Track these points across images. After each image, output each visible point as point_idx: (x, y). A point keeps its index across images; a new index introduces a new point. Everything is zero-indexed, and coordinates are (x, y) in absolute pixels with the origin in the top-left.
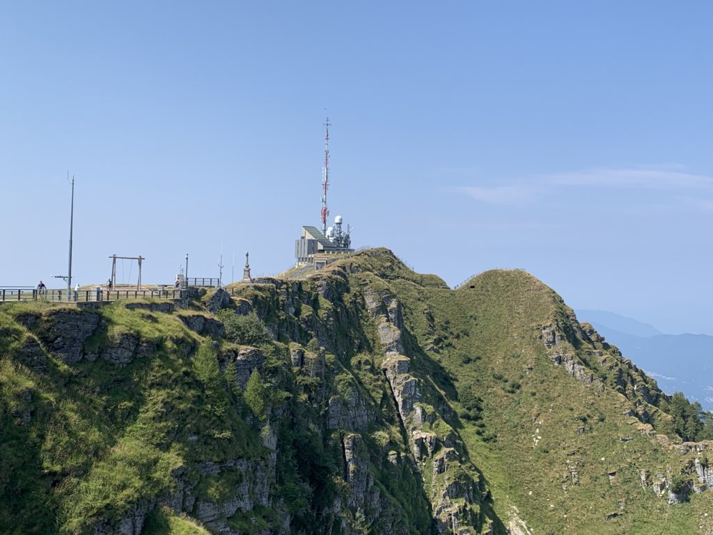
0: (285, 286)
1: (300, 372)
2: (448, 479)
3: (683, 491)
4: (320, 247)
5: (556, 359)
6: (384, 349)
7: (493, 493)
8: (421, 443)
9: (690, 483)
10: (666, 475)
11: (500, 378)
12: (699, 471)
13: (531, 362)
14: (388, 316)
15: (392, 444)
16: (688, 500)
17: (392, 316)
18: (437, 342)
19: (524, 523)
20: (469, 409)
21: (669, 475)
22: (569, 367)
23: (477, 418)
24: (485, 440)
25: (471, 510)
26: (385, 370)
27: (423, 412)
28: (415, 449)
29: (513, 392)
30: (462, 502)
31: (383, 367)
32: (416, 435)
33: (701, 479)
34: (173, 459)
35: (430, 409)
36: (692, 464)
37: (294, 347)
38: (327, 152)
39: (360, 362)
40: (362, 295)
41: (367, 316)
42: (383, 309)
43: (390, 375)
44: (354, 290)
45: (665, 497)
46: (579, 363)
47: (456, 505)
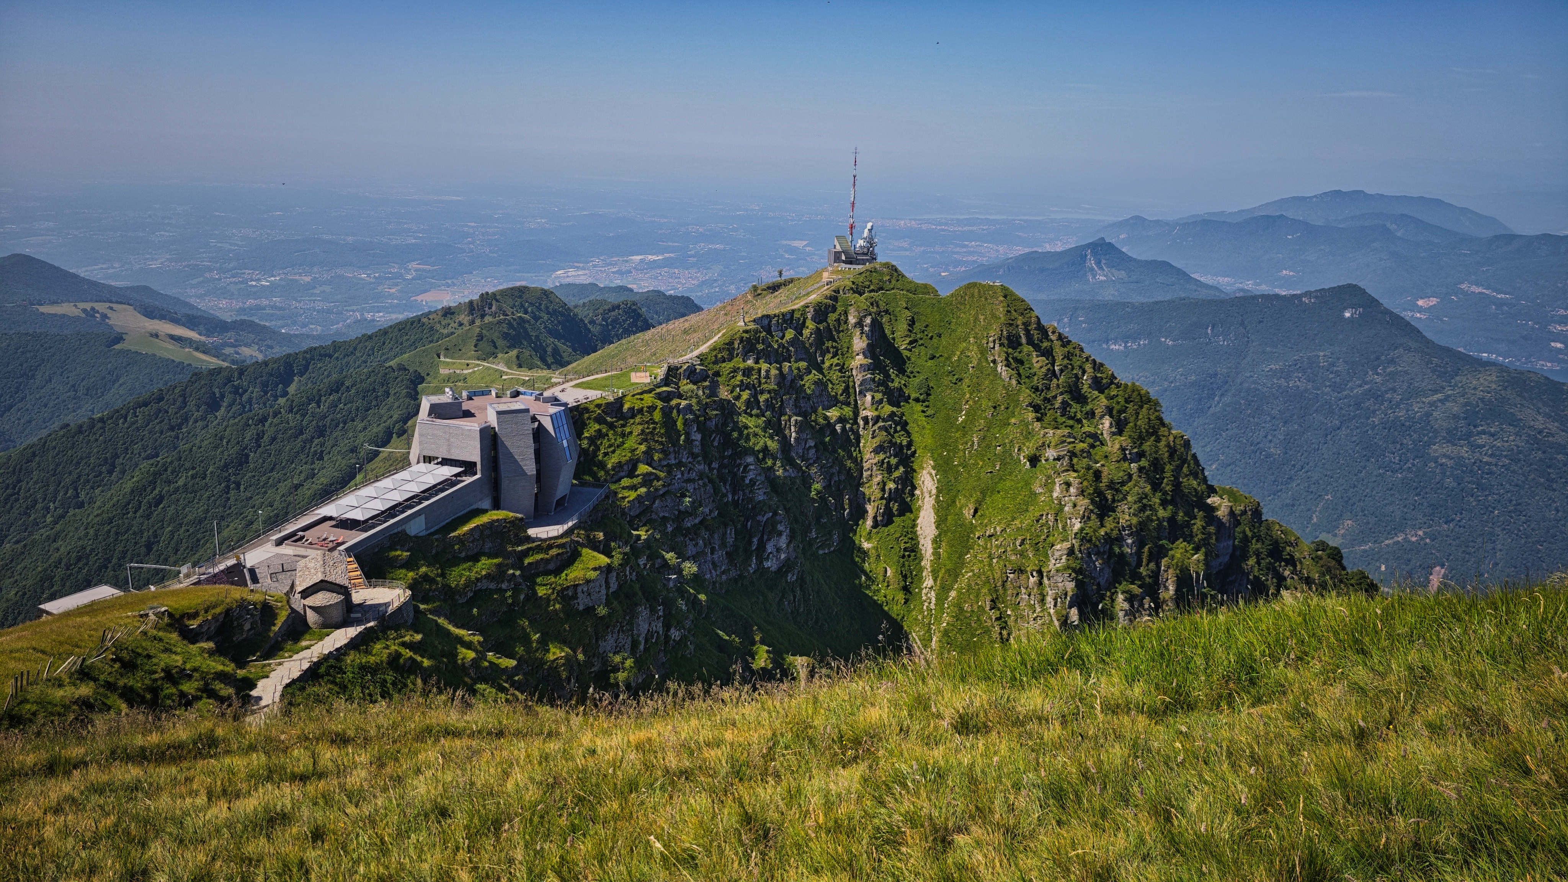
0: (776, 319)
1: (766, 383)
2: (876, 442)
4: (843, 258)
6: (855, 354)
7: (918, 452)
8: (866, 419)
13: (975, 363)
14: (862, 330)
15: (842, 420)
17: (867, 329)
18: (911, 343)
19: (933, 472)
20: (921, 394)
23: (924, 401)
24: (926, 417)
25: (889, 462)
26: (852, 369)
27: (873, 398)
28: (861, 423)
29: (956, 384)
30: (882, 456)
31: (851, 367)
32: (864, 413)
35: (879, 396)
38: (855, 177)
39: (832, 365)
40: (846, 313)
41: (847, 329)
42: (860, 324)
43: (854, 373)
44: (840, 309)
47: (877, 459)
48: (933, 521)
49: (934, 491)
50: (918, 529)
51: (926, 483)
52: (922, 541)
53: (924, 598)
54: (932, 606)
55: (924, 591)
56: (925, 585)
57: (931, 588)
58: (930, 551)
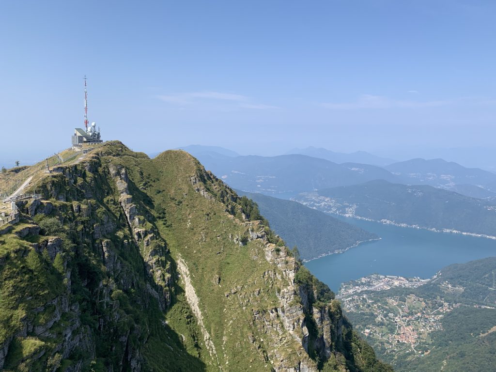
0: (68, 170)
1: (79, 215)
2: (151, 248)
3: (245, 241)
4: (85, 140)
5: (197, 190)
6: (119, 192)
7: (171, 249)
8: (139, 234)
9: (247, 238)
10: (238, 236)
11: (173, 199)
12: (250, 233)
13: (186, 191)
14: (121, 177)
15: (125, 237)
16: (246, 244)
17: (123, 176)
18: (144, 185)
19: (183, 260)
20: (160, 214)
21: (240, 235)
22: (202, 193)
23: (163, 218)
24: (167, 227)
25: (161, 260)
26: (121, 202)
27: (139, 219)
28: (136, 237)
29: (179, 205)
30: (157, 257)
31: (119, 201)
32: (136, 230)
33: (251, 236)
34: (21, 313)
35: (142, 218)
36: (248, 230)
37: (75, 204)
38: (86, 92)
39: (108, 200)
40: (107, 167)
41: (111, 177)
42: (118, 173)
43: (123, 204)
44: (104, 165)
45: (238, 244)
46: (206, 191)
47: (155, 259)
48: (194, 292)
49: (188, 273)
50: (188, 300)
51: (182, 268)
52: (193, 308)
53: (208, 348)
54: (215, 352)
55: (206, 343)
56: (205, 339)
57: (209, 339)
58: (200, 313)
